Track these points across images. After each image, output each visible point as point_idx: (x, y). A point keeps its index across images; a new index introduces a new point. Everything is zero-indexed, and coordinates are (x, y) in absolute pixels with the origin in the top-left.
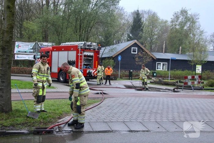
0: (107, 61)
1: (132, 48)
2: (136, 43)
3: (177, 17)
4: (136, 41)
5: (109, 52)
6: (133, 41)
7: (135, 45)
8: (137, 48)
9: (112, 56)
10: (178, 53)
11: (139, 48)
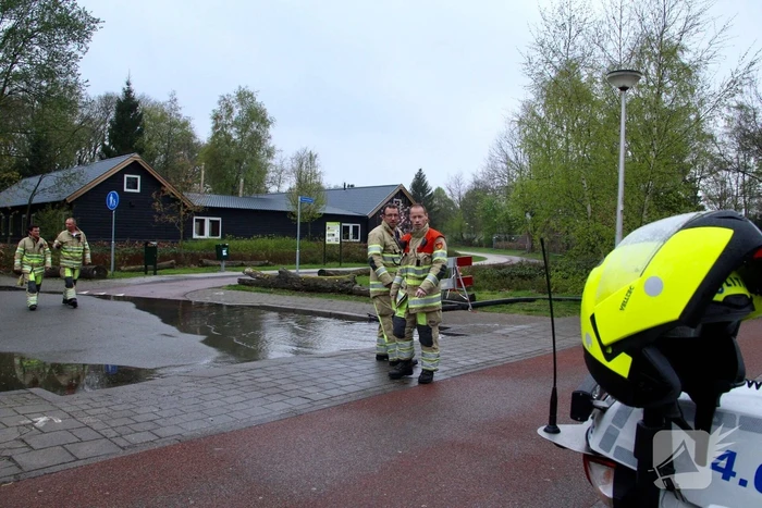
0: (51, 212)
1: (126, 176)
2: (136, 162)
3: (227, 105)
4: (136, 157)
5: (59, 185)
6: (127, 156)
7: (134, 167)
8: (139, 177)
9: (65, 200)
10: (234, 193)
11: (146, 176)
